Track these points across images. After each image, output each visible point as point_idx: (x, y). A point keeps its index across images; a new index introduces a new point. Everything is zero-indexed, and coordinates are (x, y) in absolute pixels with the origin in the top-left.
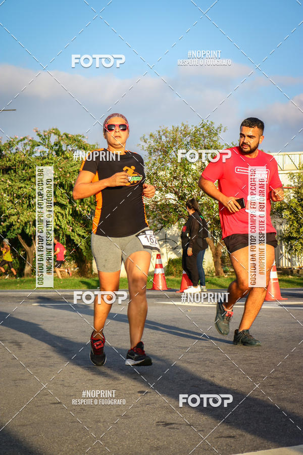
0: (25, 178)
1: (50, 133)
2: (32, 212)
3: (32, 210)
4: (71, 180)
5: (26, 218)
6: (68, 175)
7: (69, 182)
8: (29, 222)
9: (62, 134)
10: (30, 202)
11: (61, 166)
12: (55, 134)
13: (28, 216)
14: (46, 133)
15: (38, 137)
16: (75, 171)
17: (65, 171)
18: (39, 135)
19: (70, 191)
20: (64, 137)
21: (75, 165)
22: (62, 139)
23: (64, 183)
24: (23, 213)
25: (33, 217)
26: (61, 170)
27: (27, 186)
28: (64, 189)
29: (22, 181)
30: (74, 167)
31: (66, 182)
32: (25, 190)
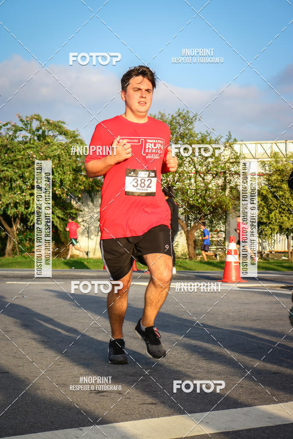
0: (7, 162)
1: (32, 118)
2: (13, 194)
3: (13, 193)
4: (52, 165)
5: (8, 200)
6: (49, 159)
8: (10, 204)
9: (43, 120)
10: (11, 185)
11: (42, 151)
12: (37, 119)
13: (9, 198)
14: (28, 119)
16: (55, 156)
17: (46, 156)
18: (22, 121)
20: (45, 123)
24: (5, 195)
25: (14, 199)
26: (42, 154)
27: (8, 169)
29: (4, 165)
30: (55, 151)
32: (7, 173)
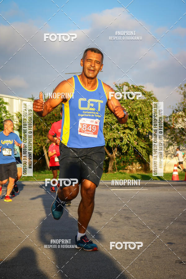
0: (108, 113)
1: (123, 85)
2: (112, 133)
3: (112, 132)
4: (136, 114)
5: (109, 137)
6: (134, 110)
7: (135, 115)
8: (110, 139)
9: (130, 85)
10: (111, 127)
11: (130, 105)
12: (126, 85)
13: (110, 135)
14: (121, 85)
15: (116, 88)
16: (138, 108)
17: (132, 108)
18: (117, 86)
19: (136, 120)
20: (132, 87)
21: (138, 104)
22: (131, 89)
23: (132, 115)
24: (107, 134)
25: (113, 136)
26: (130, 107)
27: (109, 117)
28: (132, 119)
29: (106, 115)
30: (138, 105)
31: (133, 114)
32: (108, 120)
